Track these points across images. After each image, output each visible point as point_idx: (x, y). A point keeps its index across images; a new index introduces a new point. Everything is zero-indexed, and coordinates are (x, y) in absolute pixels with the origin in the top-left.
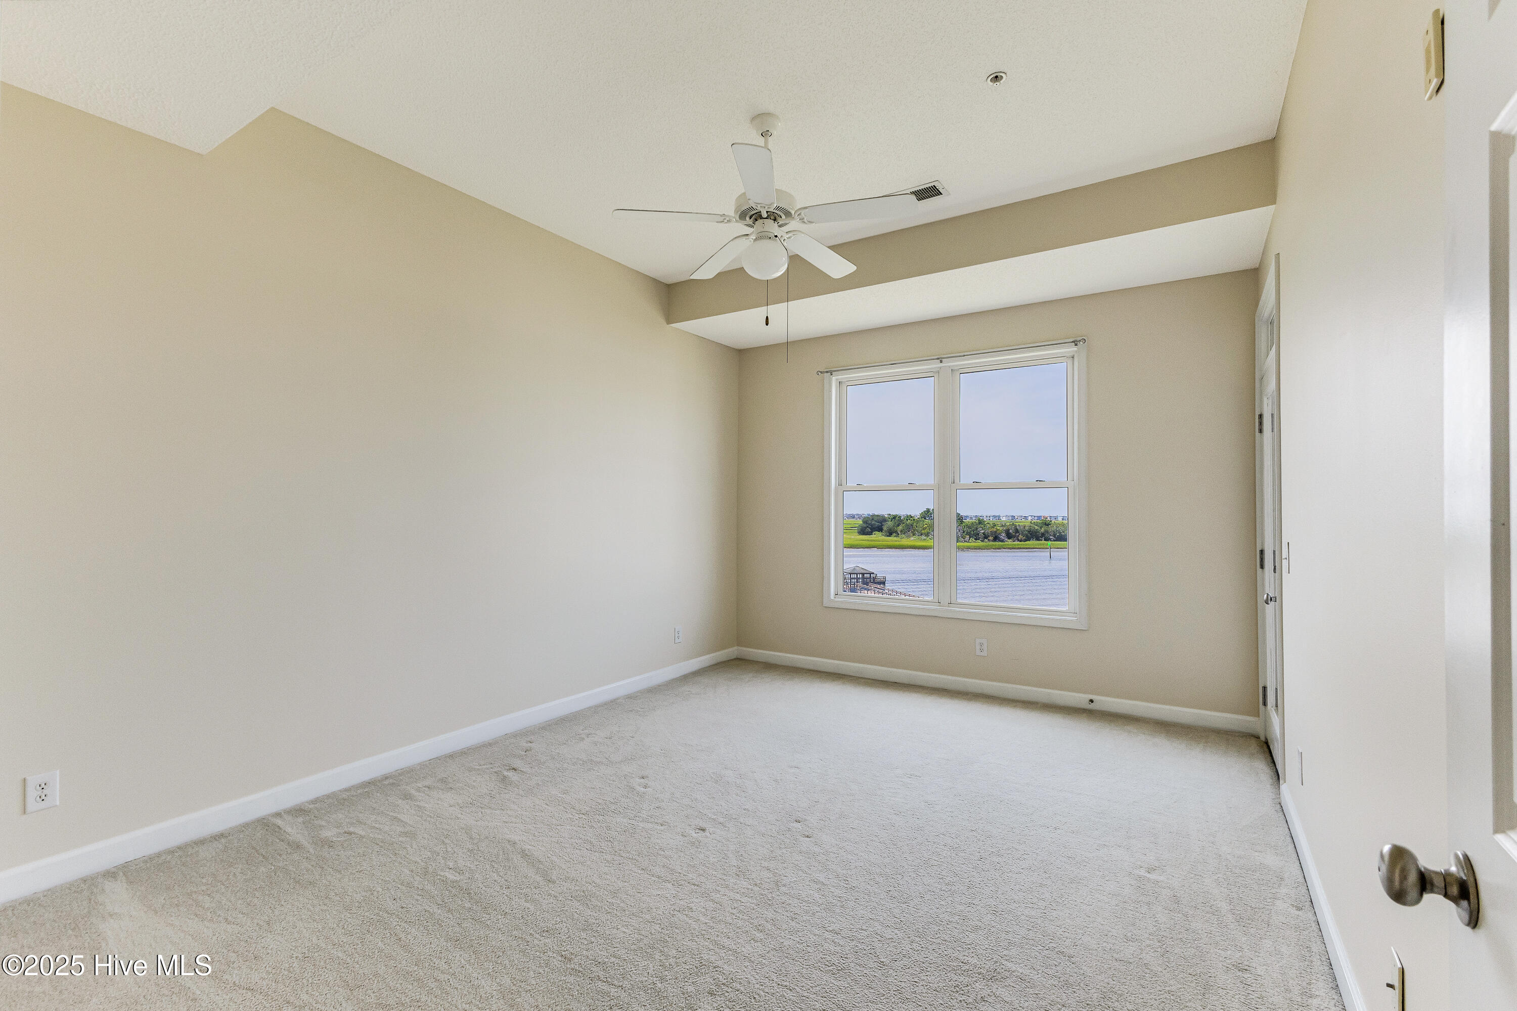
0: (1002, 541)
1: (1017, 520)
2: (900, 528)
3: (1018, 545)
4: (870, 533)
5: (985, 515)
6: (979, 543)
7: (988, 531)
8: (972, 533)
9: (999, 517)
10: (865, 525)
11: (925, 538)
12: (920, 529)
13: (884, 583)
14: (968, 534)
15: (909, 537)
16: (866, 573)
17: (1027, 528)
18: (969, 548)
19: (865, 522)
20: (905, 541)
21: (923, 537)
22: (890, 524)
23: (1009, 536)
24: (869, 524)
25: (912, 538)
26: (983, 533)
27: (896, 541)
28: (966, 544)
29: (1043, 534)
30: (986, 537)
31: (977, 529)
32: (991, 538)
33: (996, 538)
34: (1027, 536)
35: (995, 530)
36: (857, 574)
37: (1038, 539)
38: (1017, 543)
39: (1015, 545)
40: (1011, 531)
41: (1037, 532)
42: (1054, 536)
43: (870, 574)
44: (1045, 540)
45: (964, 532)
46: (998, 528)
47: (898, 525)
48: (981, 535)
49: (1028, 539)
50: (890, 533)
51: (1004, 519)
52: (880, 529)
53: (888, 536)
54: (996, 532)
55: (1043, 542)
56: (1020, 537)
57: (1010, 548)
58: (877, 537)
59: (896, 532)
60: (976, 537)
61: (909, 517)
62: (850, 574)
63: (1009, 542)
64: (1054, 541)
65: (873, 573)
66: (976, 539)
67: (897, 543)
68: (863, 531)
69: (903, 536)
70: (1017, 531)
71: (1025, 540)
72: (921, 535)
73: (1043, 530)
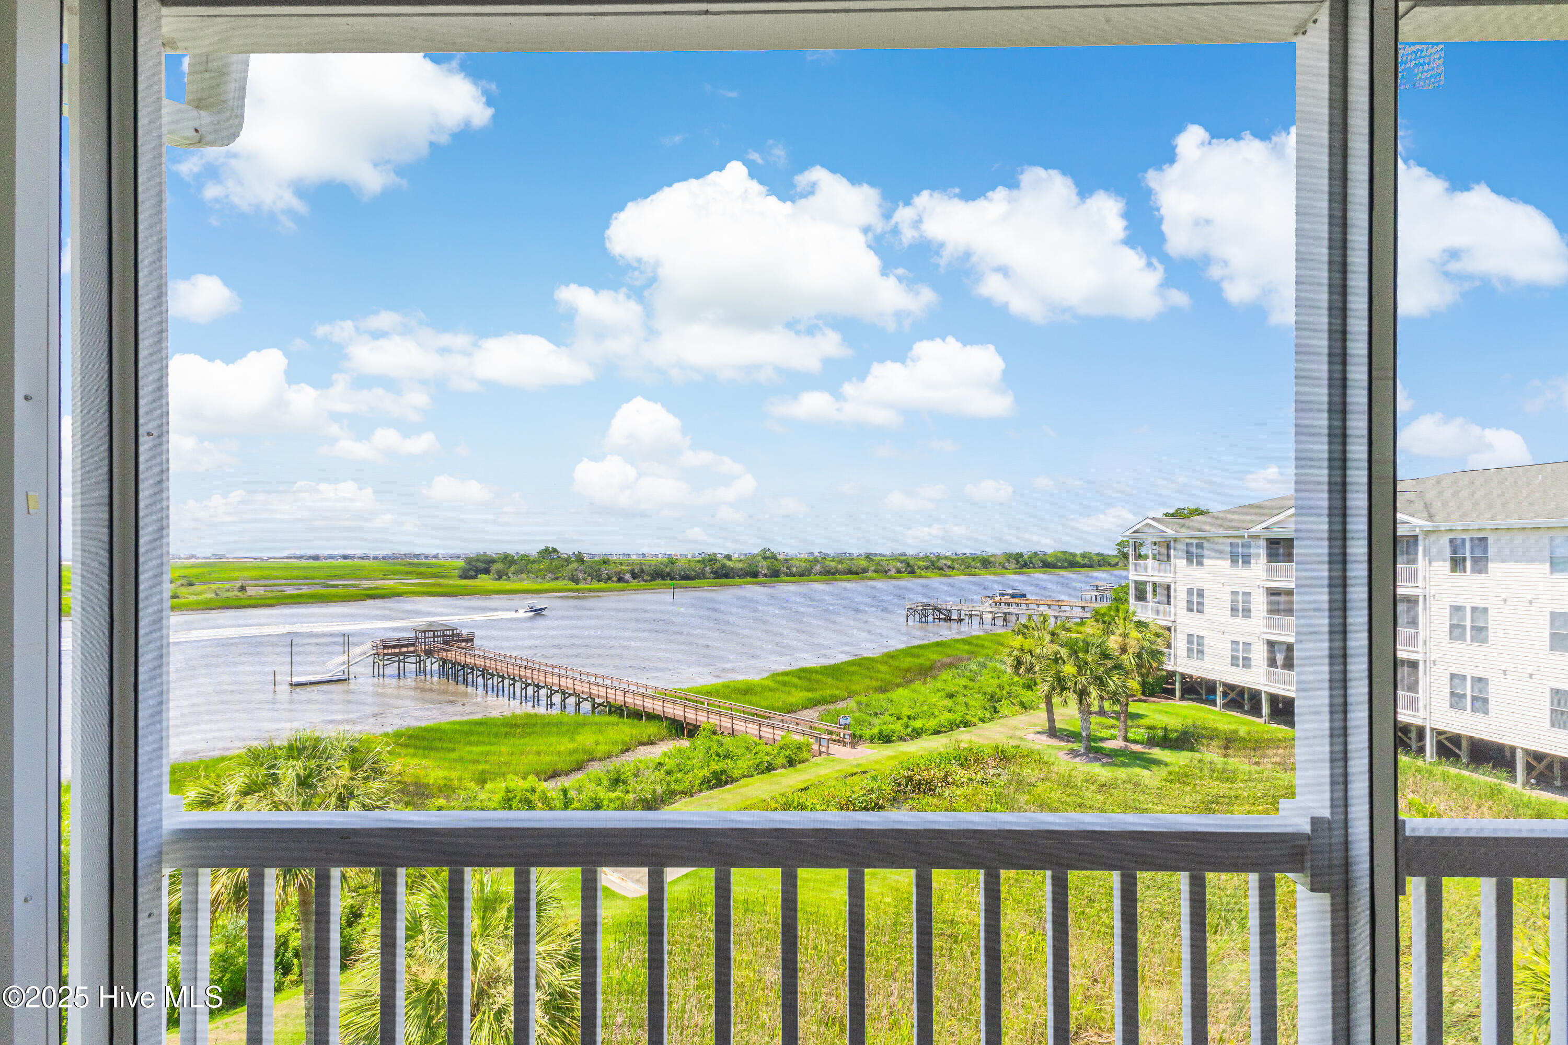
0: (627, 582)
1: (648, 558)
2: (512, 570)
3: (644, 585)
4: (474, 577)
5: (614, 553)
6: (602, 585)
7: (612, 571)
8: (595, 574)
9: (629, 555)
10: (467, 567)
11: (541, 580)
12: (536, 571)
13: (472, 640)
14: (590, 575)
15: (521, 580)
16: (447, 630)
17: (653, 567)
18: (590, 591)
19: (468, 563)
20: (514, 584)
21: (539, 580)
22: (498, 566)
23: (634, 576)
24: (473, 566)
25: (526, 582)
26: (607, 574)
27: (506, 585)
28: (587, 586)
29: (668, 574)
30: (609, 578)
31: (600, 569)
32: (615, 579)
33: (620, 579)
34: (652, 575)
35: (619, 570)
36: (434, 631)
37: (663, 579)
38: (642, 583)
39: (639, 586)
40: (636, 571)
41: (662, 571)
42: (680, 576)
43: (453, 630)
44: (671, 579)
45: (585, 573)
46: (623, 567)
47: (510, 567)
48: (604, 575)
49: (653, 579)
50: (500, 576)
51: (634, 557)
52: (487, 572)
53: (497, 580)
54: (620, 572)
55: (669, 581)
56: (646, 577)
57: (635, 590)
58: (484, 581)
59: (507, 575)
60: (599, 578)
61: (526, 556)
62: (425, 632)
63: (634, 583)
64: (680, 580)
65: (456, 629)
66: (599, 581)
67: (507, 588)
68: (465, 575)
69: (515, 579)
70: (642, 570)
71: (651, 581)
72: (537, 577)
73: (668, 569)
